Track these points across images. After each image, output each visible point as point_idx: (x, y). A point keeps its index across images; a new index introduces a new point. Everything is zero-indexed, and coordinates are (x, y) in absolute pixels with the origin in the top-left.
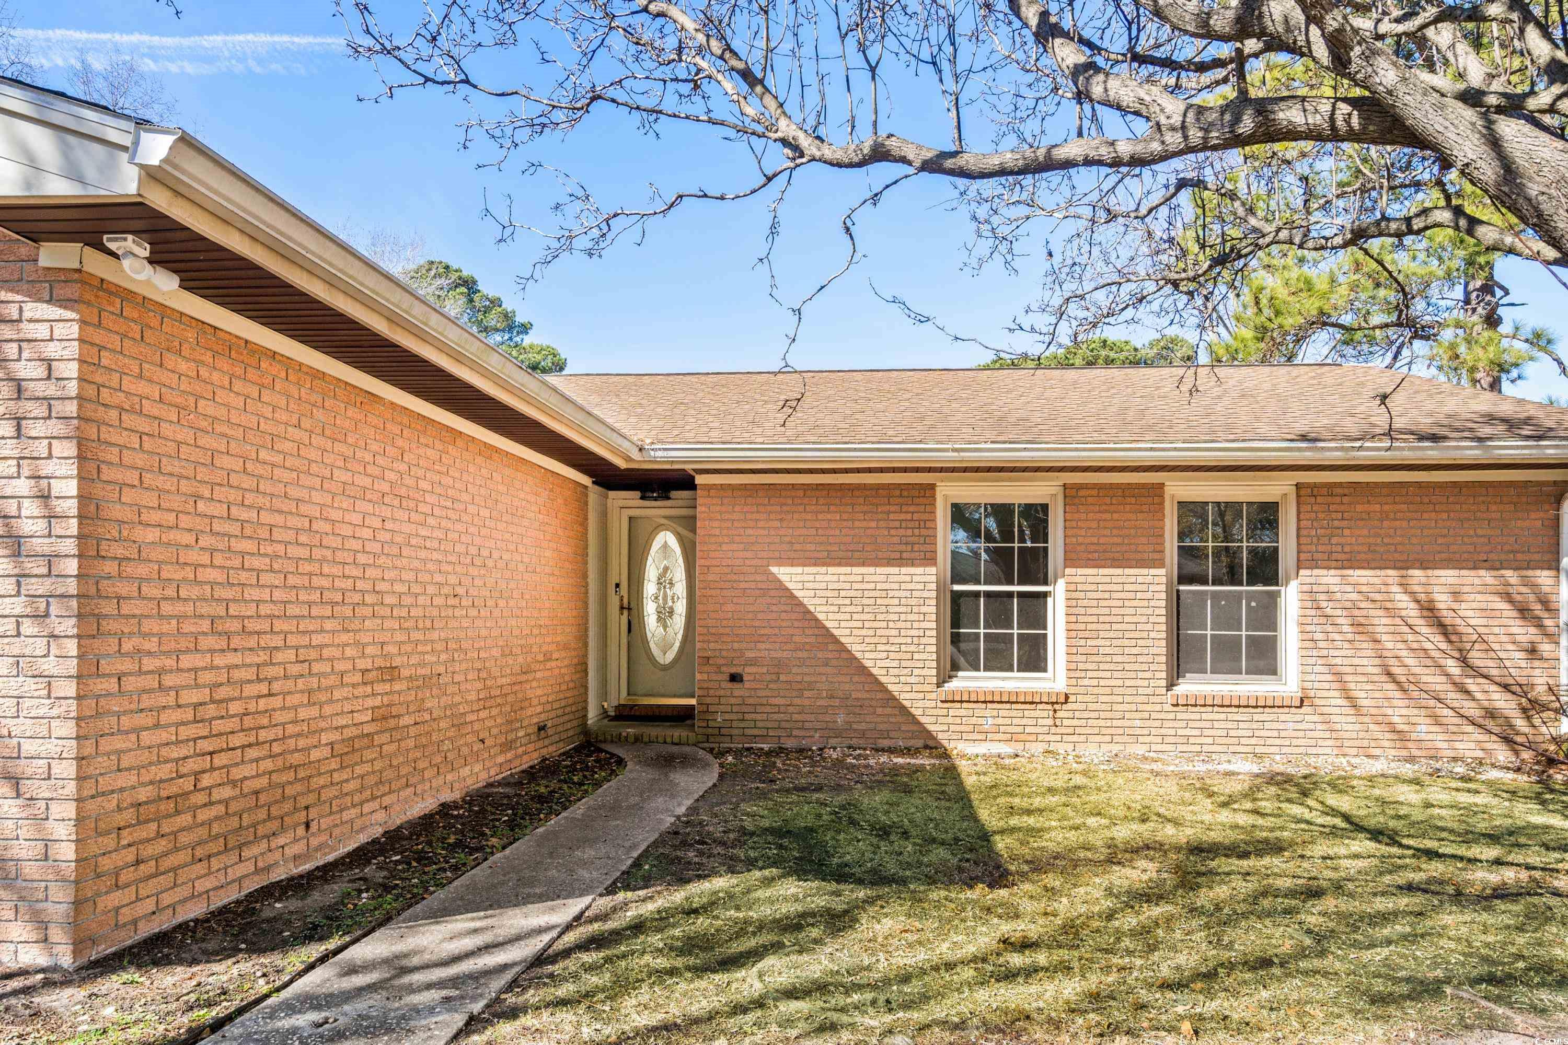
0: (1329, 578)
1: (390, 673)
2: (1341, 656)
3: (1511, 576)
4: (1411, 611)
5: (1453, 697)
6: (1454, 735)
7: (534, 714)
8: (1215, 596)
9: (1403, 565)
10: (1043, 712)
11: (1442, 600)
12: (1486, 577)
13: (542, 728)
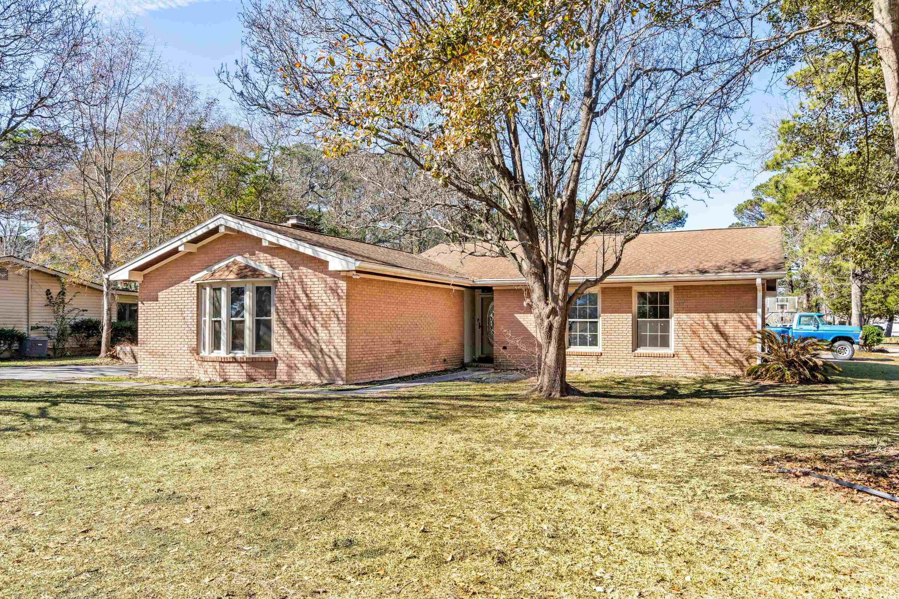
0: (683, 316)
1: (400, 342)
2: (688, 342)
3: (743, 316)
4: (710, 326)
5: (724, 354)
6: (724, 367)
7: (443, 356)
8: (650, 322)
9: (707, 311)
10: (594, 358)
11: (721, 324)
12: (735, 315)
13: (445, 360)
